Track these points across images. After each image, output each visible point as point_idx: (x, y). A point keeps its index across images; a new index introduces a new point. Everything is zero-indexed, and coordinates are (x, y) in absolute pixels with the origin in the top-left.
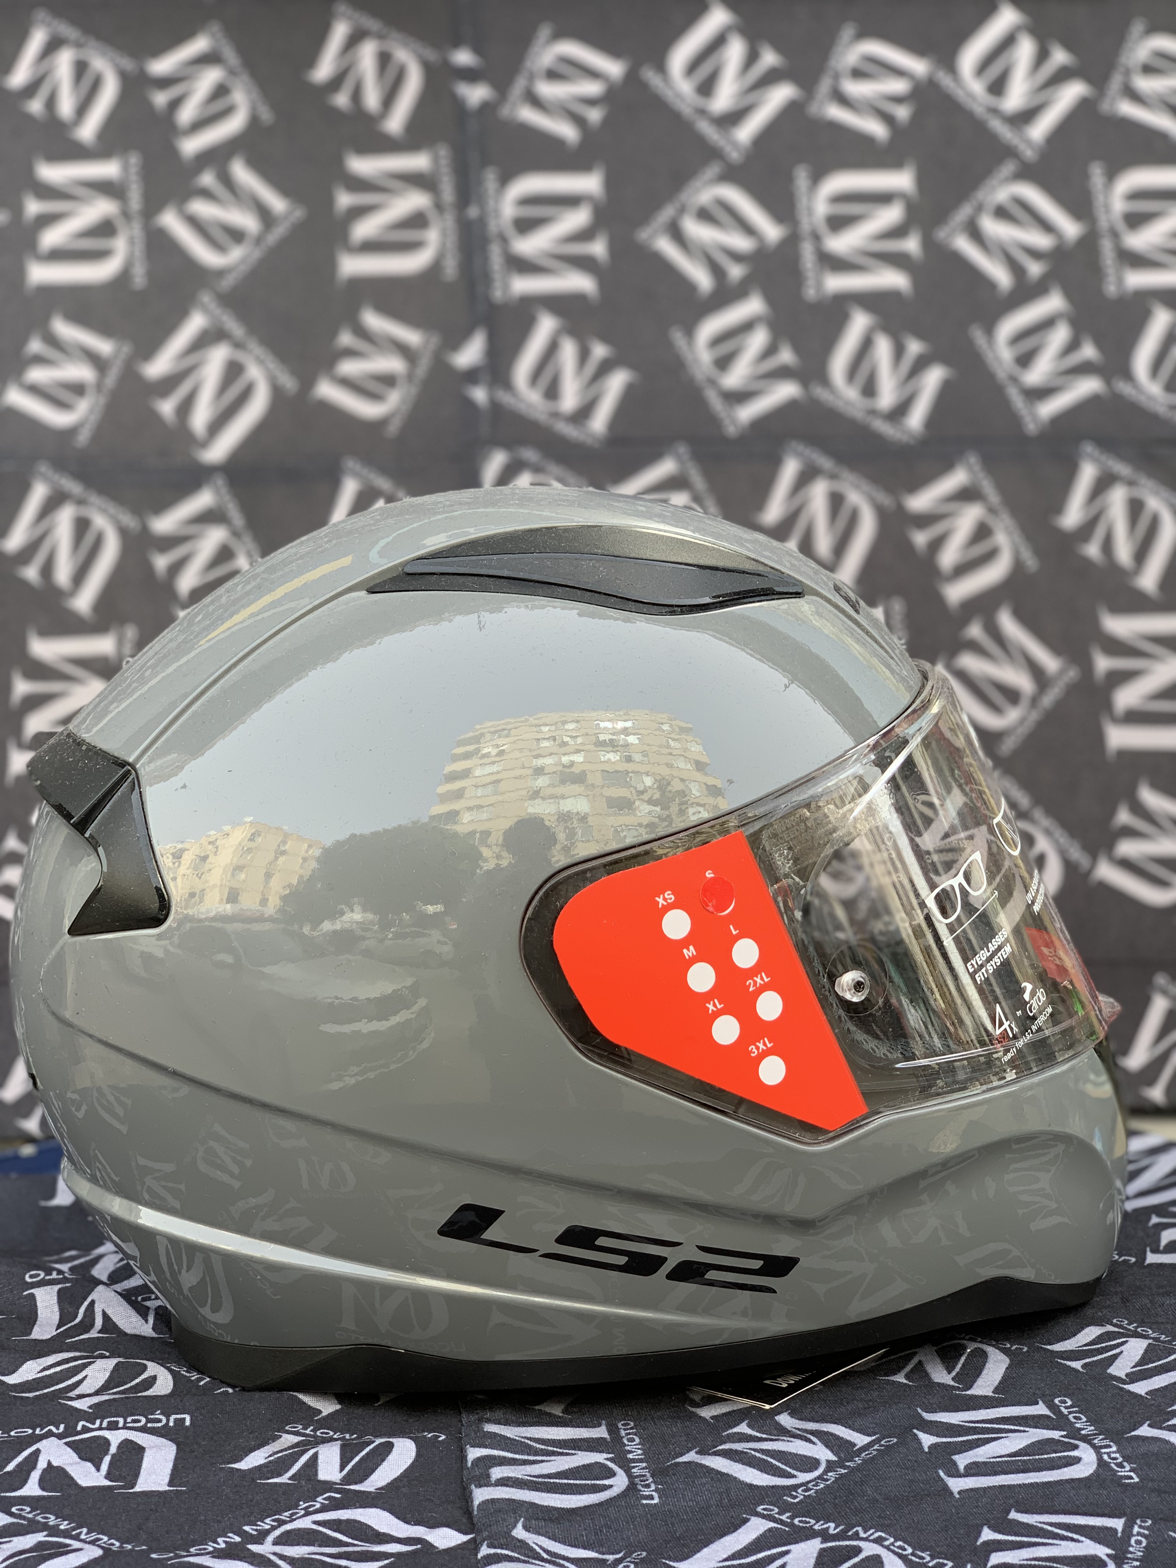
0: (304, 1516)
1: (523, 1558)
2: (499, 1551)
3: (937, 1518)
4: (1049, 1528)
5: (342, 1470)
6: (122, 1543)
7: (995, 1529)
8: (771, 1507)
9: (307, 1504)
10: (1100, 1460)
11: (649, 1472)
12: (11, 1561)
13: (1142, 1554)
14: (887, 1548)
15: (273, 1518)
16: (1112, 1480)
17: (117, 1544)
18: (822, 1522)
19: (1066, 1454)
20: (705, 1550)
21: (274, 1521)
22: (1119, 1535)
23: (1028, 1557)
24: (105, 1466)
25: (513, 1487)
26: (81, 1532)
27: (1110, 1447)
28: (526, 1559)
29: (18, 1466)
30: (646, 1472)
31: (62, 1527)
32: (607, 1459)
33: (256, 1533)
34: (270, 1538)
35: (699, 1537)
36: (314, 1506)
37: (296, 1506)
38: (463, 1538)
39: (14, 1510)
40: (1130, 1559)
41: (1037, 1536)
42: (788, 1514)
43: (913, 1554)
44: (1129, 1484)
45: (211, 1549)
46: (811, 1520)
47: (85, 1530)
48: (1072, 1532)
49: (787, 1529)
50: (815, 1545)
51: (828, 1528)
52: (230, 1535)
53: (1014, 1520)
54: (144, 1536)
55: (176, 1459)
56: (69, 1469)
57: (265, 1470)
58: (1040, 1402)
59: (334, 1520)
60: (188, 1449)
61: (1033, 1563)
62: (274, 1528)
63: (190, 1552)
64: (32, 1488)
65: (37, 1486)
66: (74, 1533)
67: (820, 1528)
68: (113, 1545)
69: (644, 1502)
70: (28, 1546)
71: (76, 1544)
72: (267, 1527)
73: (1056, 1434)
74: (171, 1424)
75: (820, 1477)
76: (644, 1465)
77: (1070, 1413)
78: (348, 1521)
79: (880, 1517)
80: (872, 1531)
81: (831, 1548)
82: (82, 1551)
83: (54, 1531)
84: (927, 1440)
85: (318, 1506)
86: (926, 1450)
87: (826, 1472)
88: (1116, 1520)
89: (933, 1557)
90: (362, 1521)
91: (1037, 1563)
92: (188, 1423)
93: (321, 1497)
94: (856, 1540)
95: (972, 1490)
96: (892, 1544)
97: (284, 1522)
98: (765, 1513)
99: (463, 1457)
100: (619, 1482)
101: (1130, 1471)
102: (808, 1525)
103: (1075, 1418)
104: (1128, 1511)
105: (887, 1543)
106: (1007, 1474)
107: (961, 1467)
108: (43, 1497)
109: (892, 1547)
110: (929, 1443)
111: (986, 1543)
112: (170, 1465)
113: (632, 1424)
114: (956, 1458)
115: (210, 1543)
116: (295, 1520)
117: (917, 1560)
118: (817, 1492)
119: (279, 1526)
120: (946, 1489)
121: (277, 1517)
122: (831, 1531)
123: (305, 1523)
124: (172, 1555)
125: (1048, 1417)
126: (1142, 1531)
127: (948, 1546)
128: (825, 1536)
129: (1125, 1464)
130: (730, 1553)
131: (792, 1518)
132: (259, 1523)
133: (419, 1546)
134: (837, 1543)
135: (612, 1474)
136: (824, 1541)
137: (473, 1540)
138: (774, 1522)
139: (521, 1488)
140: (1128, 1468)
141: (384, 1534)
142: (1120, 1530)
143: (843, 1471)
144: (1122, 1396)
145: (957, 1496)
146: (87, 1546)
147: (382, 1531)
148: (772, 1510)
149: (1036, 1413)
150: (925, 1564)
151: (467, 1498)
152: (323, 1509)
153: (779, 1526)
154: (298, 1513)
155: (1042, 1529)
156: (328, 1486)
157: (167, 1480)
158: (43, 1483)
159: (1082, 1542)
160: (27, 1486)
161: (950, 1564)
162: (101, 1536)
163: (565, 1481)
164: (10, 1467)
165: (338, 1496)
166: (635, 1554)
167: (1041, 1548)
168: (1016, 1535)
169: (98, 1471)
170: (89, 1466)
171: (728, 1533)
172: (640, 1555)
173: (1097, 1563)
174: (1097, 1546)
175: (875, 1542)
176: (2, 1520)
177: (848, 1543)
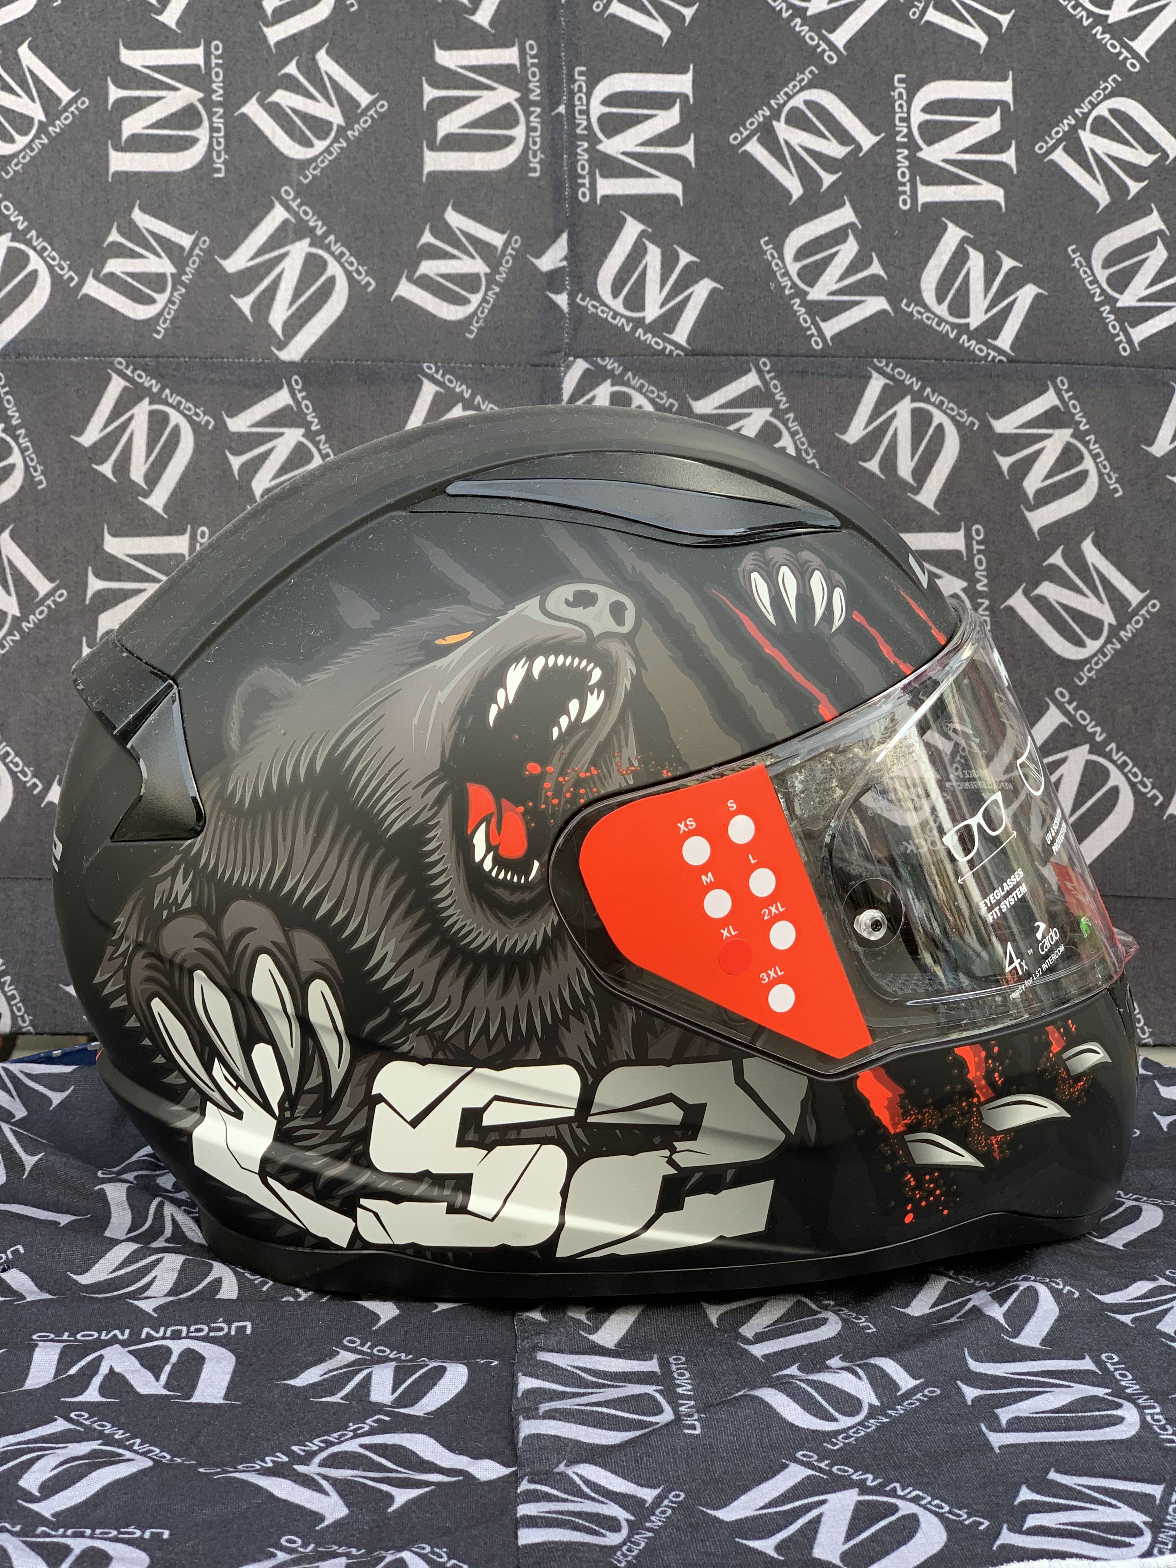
0: (352, 1438)
1: (563, 1496)
2: (539, 1488)
3: (976, 1475)
4: (1088, 1491)
5: (393, 1392)
6: (173, 1456)
7: (1033, 1489)
8: (811, 1454)
9: (356, 1426)
10: (1143, 1421)
11: (696, 1411)
12: (64, 1467)
14: (925, 1507)
16: (1154, 1443)
17: (168, 1457)
18: (861, 1472)
19: (1109, 1412)
20: (745, 1496)
21: (322, 1441)
22: (1158, 1502)
23: (1065, 1521)
24: (164, 1377)
25: (558, 1421)
26: (134, 1443)
27: (1154, 1407)
28: (566, 1496)
29: (80, 1371)
30: (693, 1411)
31: (117, 1437)
32: (655, 1391)
33: (303, 1454)
34: (317, 1460)
35: (738, 1484)
37: (345, 1428)
38: (505, 1471)
39: (72, 1415)
40: (1166, 1526)
41: (1075, 1499)
42: (827, 1462)
43: (950, 1512)
44: (1171, 1448)
45: (258, 1467)
46: (850, 1470)
47: (138, 1441)
48: (1110, 1497)
49: (825, 1477)
50: (852, 1497)
51: (866, 1480)
52: (278, 1454)
53: (1053, 1481)
54: (195, 1451)
55: (234, 1371)
56: (129, 1375)
57: (319, 1388)
58: (1087, 1357)
59: (381, 1445)
60: (247, 1363)
61: (1068, 1528)
62: (321, 1450)
63: (237, 1469)
64: (92, 1395)
65: (96, 1393)
66: (127, 1443)
67: (858, 1479)
68: (164, 1457)
69: (686, 1432)
70: (81, 1453)
71: (128, 1454)
72: (316, 1448)
73: (1101, 1392)
74: (233, 1333)
75: (861, 1424)
76: (692, 1401)
77: (1116, 1369)
78: (394, 1446)
79: (918, 1474)
80: (911, 1487)
81: (868, 1502)
82: (132, 1462)
83: (108, 1440)
84: (970, 1393)
86: (970, 1403)
87: (867, 1418)
88: (1155, 1487)
89: (970, 1515)
90: (408, 1446)
91: (1072, 1528)
92: (249, 1331)
94: (893, 1496)
95: (1012, 1445)
96: (930, 1503)
97: (332, 1444)
98: (805, 1459)
99: (514, 1385)
101: (1172, 1434)
102: (846, 1474)
103: (1121, 1375)
104: (1168, 1477)
105: (923, 1501)
106: (1049, 1431)
107: (1004, 1422)
108: (102, 1404)
109: (929, 1506)
110: (972, 1396)
111: (1023, 1503)
112: (228, 1378)
113: (683, 1359)
114: (998, 1411)
115: (258, 1461)
116: (342, 1442)
117: (954, 1518)
118: (857, 1439)
119: (327, 1448)
120: (987, 1444)
122: (869, 1483)
123: (352, 1446)
124: (218, 1469)
125: (1094, 1372)
127: (986, 1503)
128: (863, 1488)
129: (1168, 1427)
130: (767, 1500)
131: (831, 1465)
133: (461, 1478)
134: (874, 1498)
135: (660, 1410)
136: (862, 1493)
137: (515, 1473)
138: (813, 1469)
139: (569, 1423)
140: (1170, 1431)
141: (427, 1462)
142: (1158, 1497)
143: (885, 1420)
144: (1169, 1354)
145: (998, 1451)
146: (138, 1457)
147: (426, 1459)
148: (811, 1457)
149: (1082, 1368)
150: (961, 1522)
151: (514, 1429)
152: (372, 1432)
153: (817, 1474)
154: (346, 1435)
155: (1080, 1492)
156: (379, 1408)
157: (223, 1393)
158: (102, 1391)
159: (1120, 1508)
160: (88, 1392)
161: (987, 1523)
162: (153, 1448)
163: (613, 1412)
164: (73, 1371)
165: (387, 1419)
166: (673, 1493)
167: (1078, 1512)
168: (1054, 1496)
169: (158, 1379)
170: (149, 1374)
171: (766, 1479)
172: (678, 1496)
173: (1133, 1531)
174: (1135, 1513)
175: (912, 1500)
176: (60, 1425)
177: (885, 1499)
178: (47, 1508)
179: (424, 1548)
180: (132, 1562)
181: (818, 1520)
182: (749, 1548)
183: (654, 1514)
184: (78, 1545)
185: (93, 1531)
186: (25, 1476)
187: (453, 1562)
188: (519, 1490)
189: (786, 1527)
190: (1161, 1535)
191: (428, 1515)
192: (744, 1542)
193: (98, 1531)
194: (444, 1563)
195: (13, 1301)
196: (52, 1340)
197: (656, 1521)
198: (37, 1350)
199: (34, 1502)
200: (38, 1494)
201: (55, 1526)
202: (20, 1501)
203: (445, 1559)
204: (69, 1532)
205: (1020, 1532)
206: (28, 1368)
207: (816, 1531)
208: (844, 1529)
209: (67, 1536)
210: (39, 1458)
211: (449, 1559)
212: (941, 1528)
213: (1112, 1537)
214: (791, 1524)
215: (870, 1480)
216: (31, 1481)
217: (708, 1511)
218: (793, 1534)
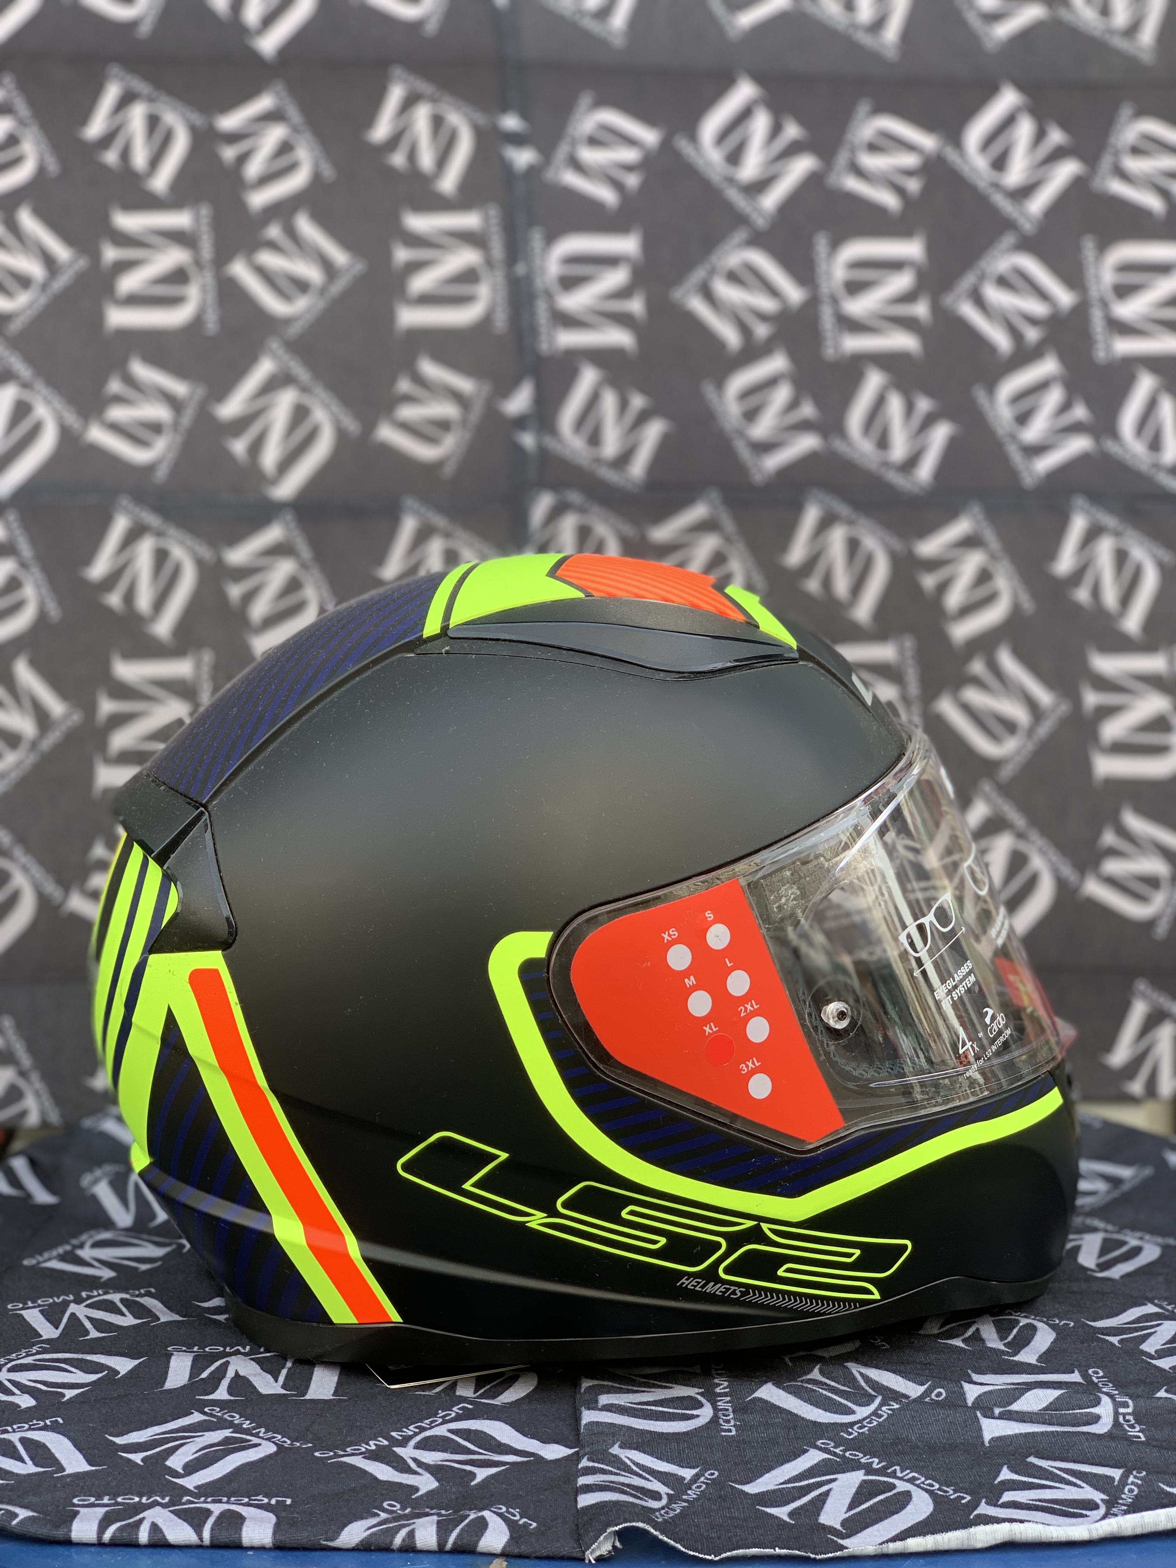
0: (441, 1424)
1: (615, 1471)
2: (596, 1465)
4: (1060, 1474)
6: (292, 1441)
7: (1013, 1470)
8: (829, 1442)
9: (445, 1413)
11: (731, 1406)
12: (203, 1452)
13: (1131, 1500)
14: (918, 1486)
15: (416, 1425)
17: (289, 1442)
18: (868, 1457)
19: (1088, 1410)
20: (767, 1475)
21: (416, 1427)
22: (1116, 1483)
23: (1034, 1498)
24: (281, 1379)
25: (615, 1413)
26: (260, 1432)
28: (618, 1471)
29: (211, 1374)
30: (729, 1406)
31: (245, 1426)
32: (698, 1394)
33: (401, 1438)
34: (412, 1443)
35: (764, 1464)
36: (450, 1415)
37: (435, 1416)
38: (569, 1451)
39: (206, 1410)
40: (1120, 1504)
41: (1047, 1479)
42: (841, 1448)
43: (939, 1489)
44: (1136, 1442)
45: (363, 1450)
46: (860, 1454)
47: (263, 1430)
48: (1076, 1478)
49: (838, 1460)
50: (858, 1477)
51: (872, 1462)
52: (380, 1439)
53: (1031, 1463)
54: (311, 1436)
55: (341, 1374)
56: (252, 1379)
58: (1076, 1372)
59: (465, 1430)
61: (1037, 1503)
62: (416, 1434)
63: (346, 1451)
64: (222, 1393)
65: (226, 1392)
66: (254, 1432)
67: (865, 1461)
68: (285, 1442)
69: (723, 1434)
70: (216, 1441)
71: (255, 1440)
72: (411, 1433)
75: (874, 1413)
76: (728, 1399)
77: (1100, 1382)
78: (476, 1431)
79: (917, 1459)
80: (908, 1471)
81: (871, 1481)
82: (260, 1447)
83: (238, 1429)
85: (453, 1415)
88: (1116, 1471)
89: (955, 1491)
90: (488, 1432)
91: (1040, 1504)
93: (457, 1407)
94: (893, 1478)
95: (1002, 1437)
96: (923, 1483)
97: (425, 1429)
98: (823, 1446)
99: (577, 1385)
100: (706, 1413)
101: (1139, 1432)
102: (856, 1458)
103: (1103, 1386)
104: (1129, 1463)
105: (918, 1482)
108: (231, 1400)
109: (922, 1485)
111: (1003, 1482)
112: (335, 1379)
115: (363, 1445)
116: (433, 1427)
117: (942, 1493)
118: (869, 1429)
119: (420, 1433)
121: (419, 1424)
122: (875, 1466)
123: (441, 1431)
124: (332, 1454)
125: (1080, 1384)
126: (1136, 1481)
127: (971, 1482)
128: (869, 1469)
129: (1136, 1425)
130: (786, 1478)
131: (845, 1451)
132: (404, 1430)
133: (532, 1458)
134: (877, 1478)
135: (701, 1405)
136: (867, 1474)
137: (577, 1453)
138: (829, 1454)
139: (622, 1415)
140: (1138, 1429)
141: (505, 1444)
142: (1117, 1479)
144: (1148, 1370)
146: (264, 1442)
147: (503, 1442)
148: (828, 1444)
149: (1070, 1380)
150: (947, 1497)
151: (577, 1419)
152: (458, 1418)
153: (832, 1457)
154: (436, 1421)
155: (1051, 1472)
157: (332, 1392)
158: (231, 1390)
159: (1083, 1488)
160: (218, 1392)
161: (969, 1498)
162: (275, 1435)
163: (661, 1409)
164: (204, 1375)
165: (470, 1407)
166: (709, 1472)
167: (1047, 1491)
168: (1029, 1476)
169: (276, 1381)
170: (269, 1376)
171: (789, 1461)
172: (712, 1474)
173: (1091, 1505)
174: (1095, 1492)
175: (908, 1481)
176: (196, 1417)
177: (886, 1479)
178: (190, 1482)
179: (500, 1509)
180: (262, 1520)
181: (827, 1494)
182: (767, 1513)
183: (690, 1489)
184: (217, 1509)
185: (229, 1498)
186: (171, 1458)
187: (524, 1520)
188: (580, 1466)
189: (800, 1498)
190: (1114, 1509)
191: (504, 1486)
192: (763, 1509)
193: (233, 1499)
194: (517, 1521)
195: (149, 1322)
196: (185, 1351)
197: (692, 1494)
198: (173, 1358)
199: (179, 1478)
200: (182, 1472)
201: (197, 1496)
202: (167, 1477)
203: (518, 1518)
204: (209, 1499)
205: (996, 1505)
206: (167, 1373)
207: (824, 1502)
208: (848, 1500)
209: (207, 1503)
210: (182, 1445)
211: (522, 1517)
212: (930, 1501)
213: (1072, 1510)
214: (804, 1496)
215: (876, 1463)
216: (176, 1462)
217: (737, 1486)
218: (805, 1504)
